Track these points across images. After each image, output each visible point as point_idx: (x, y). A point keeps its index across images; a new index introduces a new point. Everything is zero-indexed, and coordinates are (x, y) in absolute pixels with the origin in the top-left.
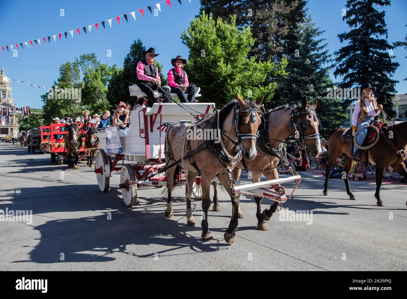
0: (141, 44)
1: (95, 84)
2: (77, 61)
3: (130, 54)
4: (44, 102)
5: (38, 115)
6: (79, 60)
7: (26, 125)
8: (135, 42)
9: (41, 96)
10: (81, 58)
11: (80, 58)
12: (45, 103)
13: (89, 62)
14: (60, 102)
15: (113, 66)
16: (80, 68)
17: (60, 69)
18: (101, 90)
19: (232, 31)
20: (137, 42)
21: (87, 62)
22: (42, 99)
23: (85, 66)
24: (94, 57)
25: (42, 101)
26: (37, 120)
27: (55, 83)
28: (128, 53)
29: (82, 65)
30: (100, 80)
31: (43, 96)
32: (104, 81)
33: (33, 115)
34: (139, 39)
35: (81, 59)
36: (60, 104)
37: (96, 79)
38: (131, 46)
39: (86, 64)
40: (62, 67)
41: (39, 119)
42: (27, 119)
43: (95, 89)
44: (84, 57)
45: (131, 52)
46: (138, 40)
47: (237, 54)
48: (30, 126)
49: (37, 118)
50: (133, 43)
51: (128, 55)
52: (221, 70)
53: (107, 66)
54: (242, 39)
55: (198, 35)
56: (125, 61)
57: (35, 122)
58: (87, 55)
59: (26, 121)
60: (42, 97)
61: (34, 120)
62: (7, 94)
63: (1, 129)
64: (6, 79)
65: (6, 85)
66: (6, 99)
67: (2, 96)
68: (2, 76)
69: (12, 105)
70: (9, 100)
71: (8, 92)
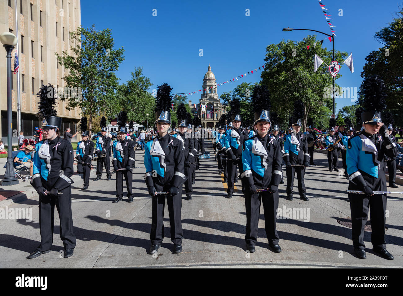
62: (213, 89)
63: (207, 123)
64: (212, 76)
65: (212, 81)
66: (212, 94)
67: (208, 92)
68: (209, 73)
69: (217, 100)
70: (215, 95)
71: (213, 87)
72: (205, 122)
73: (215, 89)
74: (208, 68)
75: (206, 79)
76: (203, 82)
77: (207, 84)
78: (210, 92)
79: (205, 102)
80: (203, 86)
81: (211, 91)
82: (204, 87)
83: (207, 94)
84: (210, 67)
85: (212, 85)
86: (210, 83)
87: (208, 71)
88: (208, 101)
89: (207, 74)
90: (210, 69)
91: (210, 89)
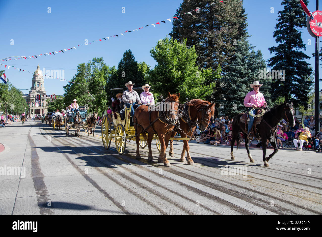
0: (131, 53)
1: (99, 80)
2: (90, 63)
3: (123, 60)
4: (65, 91)
5: (61, 101)
6: (92, 62)
7: (53, 108)
8: (126, 51)
10: (93, 60)
12: (66, 92)
13: (98, 63)
14: (76, 92)
15: (113, 67)
17: (78, 67)
18: (103, 84)
19: (184, 49)
22: (64, 89)
24: (102, 60)
26: (60, 104)
27: (74, 77)
28: (122, 59)
29: (93, 66)
30: (102, 77)
31: (65, 86)
32: (105, 78)
33: (58, 100)
34: (129, 49)
36: (76, 93)
37: (101, 76)
39: (96, 65)
40: (79, 66)
41: (62, 103)
42: (54, 103)
43: (99, 83)
44: (95, 60)
45: (123, 58)
46: (129, 50)
47: (186, 64)
48: (56, 108)
49: (61, 102)
50: (125, 52)
51: (121, 60)
52: (174, 75)
53: (109, 67)
54: (189, 54)
55: (161, 51)
56: (119, 64)
57: (59, 105)
58: (98, 58)
59: (52, 104)
60: (64, 88)
61: (58, 104)
62: (40, 84)
63: (35, 110)
64: (40, 73)
65: (40, 78)
66: (40, 88)
67: (37, 86)
68: (38, 71)
69: (44, 92)
70: (42, 88)
71: (41, 82)
72: (33, 109)
74: (38, 67)
75: (35, 76)
76: (33, 77)
77: (36, 80)
79: (34, 94)
80: (32, 81)
82: (34, 82)
83: (35, 87)
84: (39, 66)
85: (40, 81)
86: (38, 79)
87: (37, 69)
88: (36, 93)
89: (36, 72)
90: (39, 68)
91: (39, 83)
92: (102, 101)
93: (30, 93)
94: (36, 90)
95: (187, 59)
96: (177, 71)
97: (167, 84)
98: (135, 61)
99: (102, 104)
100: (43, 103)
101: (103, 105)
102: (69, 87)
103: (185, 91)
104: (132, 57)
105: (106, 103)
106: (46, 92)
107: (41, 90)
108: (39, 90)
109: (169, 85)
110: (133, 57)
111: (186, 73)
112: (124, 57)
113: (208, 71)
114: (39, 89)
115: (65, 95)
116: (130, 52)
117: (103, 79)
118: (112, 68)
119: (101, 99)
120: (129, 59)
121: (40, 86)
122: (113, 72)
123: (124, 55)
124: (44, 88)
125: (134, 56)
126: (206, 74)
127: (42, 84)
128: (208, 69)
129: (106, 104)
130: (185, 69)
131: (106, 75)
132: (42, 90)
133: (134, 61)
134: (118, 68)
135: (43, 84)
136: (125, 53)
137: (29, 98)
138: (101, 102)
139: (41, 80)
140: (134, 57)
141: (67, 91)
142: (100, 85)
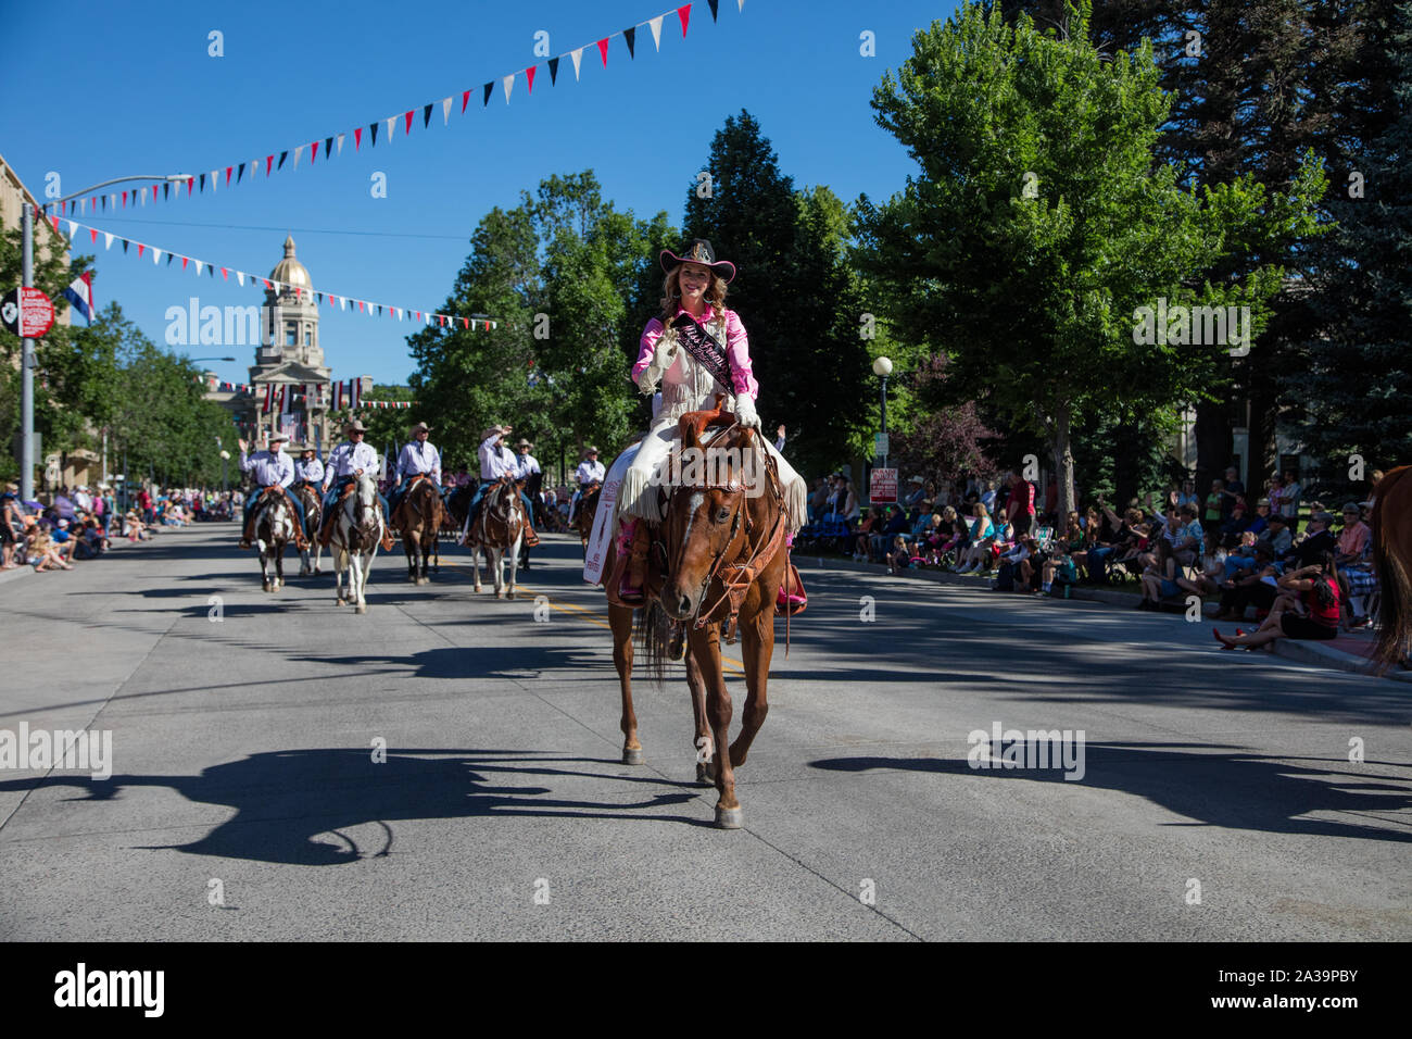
0: (755, 129)
1: (583, 292)
2: (529, 204)
4: (416, 361)
6: (537, 200)
8: (729, 122)
9: (407, 338)
10: (543, 191)
11: (539, 191)
12: (420, 364)
13: (574, 205)
14: (471, 361)
15: (656, 220)
16: (539, 230)
19: (1079, 64)
20: (737, 122)
21: (564, 205)
22: (412, 351)
23: (557, 220)
24: (589, 186)
25: (411, 356)
29: (547, 219)
30: (601, 275)
31: (416, 336)
32: (615, 277)
34: (744, 110)
35: (542, 197)
36: (471, 367)
37: (590, 272)
38: (713, 139)
39: (560, 213)
41: (404, 423)
43: (585, 308)
44: (552, 188)
46: (741, 114)
49: (399, 420)
50: (722, 127)
58: (566, 178)
60: (411, 344)
62: (302, 330)
64: (298, 276)
65: (299, 300)
66: (300, 351)
68: (287, 268)
69: (319, 372)
70: (310, 353)
71: (305, 324)
73: (311, 330)
78: (291, 337)
81: (294, 334)
83: (279, 350)
84: (293, 244)
85: (300, 315)
86: (290, 306)
87: (285, 257)
89: (280, 272)
90: (292, 252)
91: (293, 329)
92: (603, 408)
93: (256, 378)
94: (283, 360)
95: (1102, 124)
96: (1045, 202)
97: (984, 288)
98: (782, 175)
99: (603, 422)
100: (319, 429)
101: (613, 428)
102: (437, 340)
103: (1097, 323)
104: (763, 156)
105: (627, 415)
106: (329, 370)
107: (306, 362)
108: (295, 361)
109: (993, 290)
110: (765, 153)
111: (1097, 211)
112: (714, 155)
113: (1237, 193)
114: (297, 356)
115: (415, 380)
116: (749, 126)
117: (607, 286)
118: (649, 223)
119: (598, 396)
120: (746, 163)
121: (300, 340)
122: (657, 247)
123: (717, 146)
124: (321, 353)
125: (771, 145)
126: (1228, 217)
127: (308, 330)
128: (1236, 187)
129: (625, 420)
130: (1090, 186)
131: (622, 263)
132: (313, 362)
133: (774, 177)
134: (687, 219)
135: (315, 330)
136: (719, 135)
137: (248, 404)
138: (599, 413)
139: (304, 310)
140: (772, 154)
141: (427, 361)
142: (592, 318)
